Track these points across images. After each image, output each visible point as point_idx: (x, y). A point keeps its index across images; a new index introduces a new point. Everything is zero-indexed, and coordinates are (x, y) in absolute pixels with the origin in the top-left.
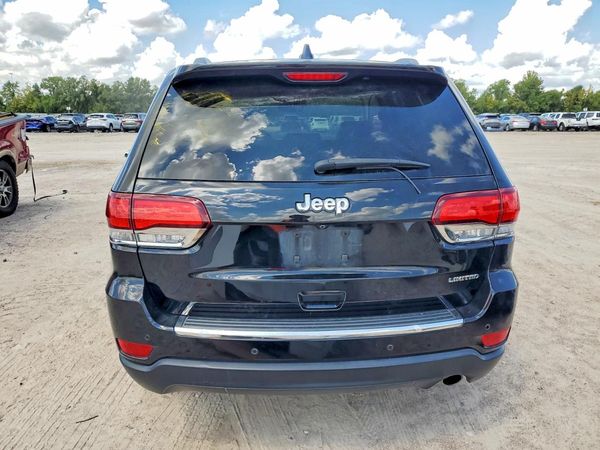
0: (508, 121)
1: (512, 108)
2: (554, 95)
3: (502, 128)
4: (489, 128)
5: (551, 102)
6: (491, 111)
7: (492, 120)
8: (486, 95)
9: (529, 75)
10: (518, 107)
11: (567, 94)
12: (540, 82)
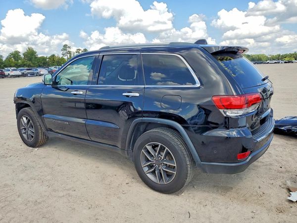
0: (38, 71)
1: (25, 65)
2: (44, 59)
3: (35, 75)
4: (29, 75)
5: (43, 62)
6: (14, 67)
7: (29, 71)
8: (8, 59)
9: (29, 49)
10: (28, 64)
11: (49, 58)
12: (36, 53)
